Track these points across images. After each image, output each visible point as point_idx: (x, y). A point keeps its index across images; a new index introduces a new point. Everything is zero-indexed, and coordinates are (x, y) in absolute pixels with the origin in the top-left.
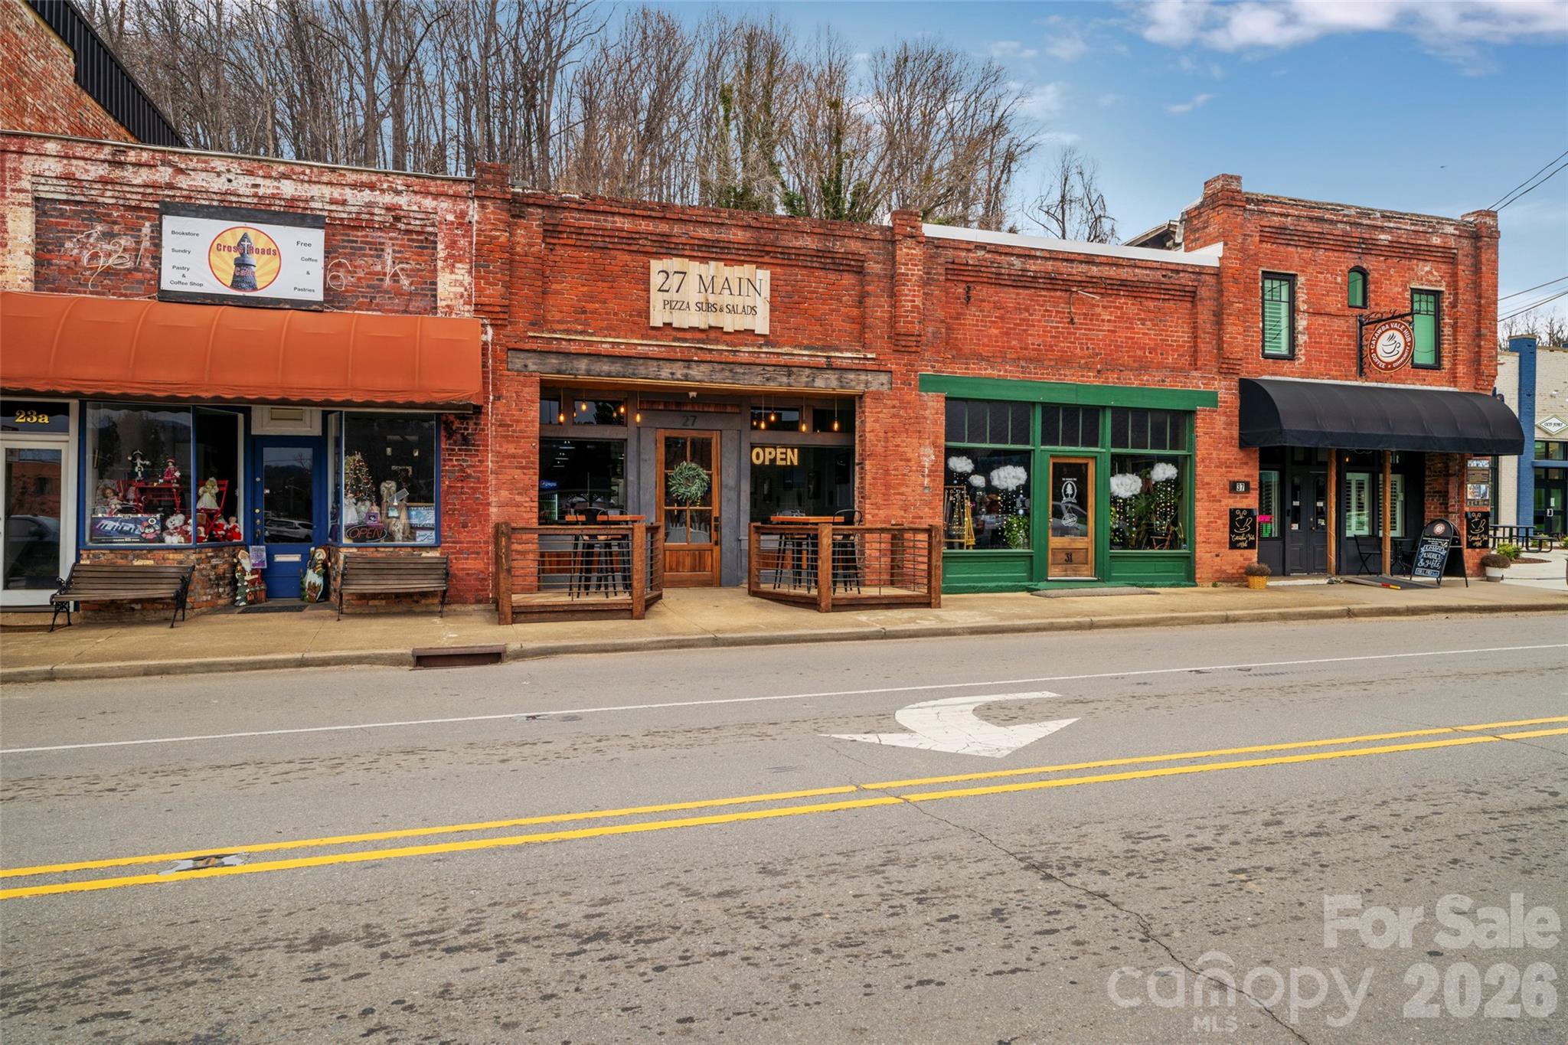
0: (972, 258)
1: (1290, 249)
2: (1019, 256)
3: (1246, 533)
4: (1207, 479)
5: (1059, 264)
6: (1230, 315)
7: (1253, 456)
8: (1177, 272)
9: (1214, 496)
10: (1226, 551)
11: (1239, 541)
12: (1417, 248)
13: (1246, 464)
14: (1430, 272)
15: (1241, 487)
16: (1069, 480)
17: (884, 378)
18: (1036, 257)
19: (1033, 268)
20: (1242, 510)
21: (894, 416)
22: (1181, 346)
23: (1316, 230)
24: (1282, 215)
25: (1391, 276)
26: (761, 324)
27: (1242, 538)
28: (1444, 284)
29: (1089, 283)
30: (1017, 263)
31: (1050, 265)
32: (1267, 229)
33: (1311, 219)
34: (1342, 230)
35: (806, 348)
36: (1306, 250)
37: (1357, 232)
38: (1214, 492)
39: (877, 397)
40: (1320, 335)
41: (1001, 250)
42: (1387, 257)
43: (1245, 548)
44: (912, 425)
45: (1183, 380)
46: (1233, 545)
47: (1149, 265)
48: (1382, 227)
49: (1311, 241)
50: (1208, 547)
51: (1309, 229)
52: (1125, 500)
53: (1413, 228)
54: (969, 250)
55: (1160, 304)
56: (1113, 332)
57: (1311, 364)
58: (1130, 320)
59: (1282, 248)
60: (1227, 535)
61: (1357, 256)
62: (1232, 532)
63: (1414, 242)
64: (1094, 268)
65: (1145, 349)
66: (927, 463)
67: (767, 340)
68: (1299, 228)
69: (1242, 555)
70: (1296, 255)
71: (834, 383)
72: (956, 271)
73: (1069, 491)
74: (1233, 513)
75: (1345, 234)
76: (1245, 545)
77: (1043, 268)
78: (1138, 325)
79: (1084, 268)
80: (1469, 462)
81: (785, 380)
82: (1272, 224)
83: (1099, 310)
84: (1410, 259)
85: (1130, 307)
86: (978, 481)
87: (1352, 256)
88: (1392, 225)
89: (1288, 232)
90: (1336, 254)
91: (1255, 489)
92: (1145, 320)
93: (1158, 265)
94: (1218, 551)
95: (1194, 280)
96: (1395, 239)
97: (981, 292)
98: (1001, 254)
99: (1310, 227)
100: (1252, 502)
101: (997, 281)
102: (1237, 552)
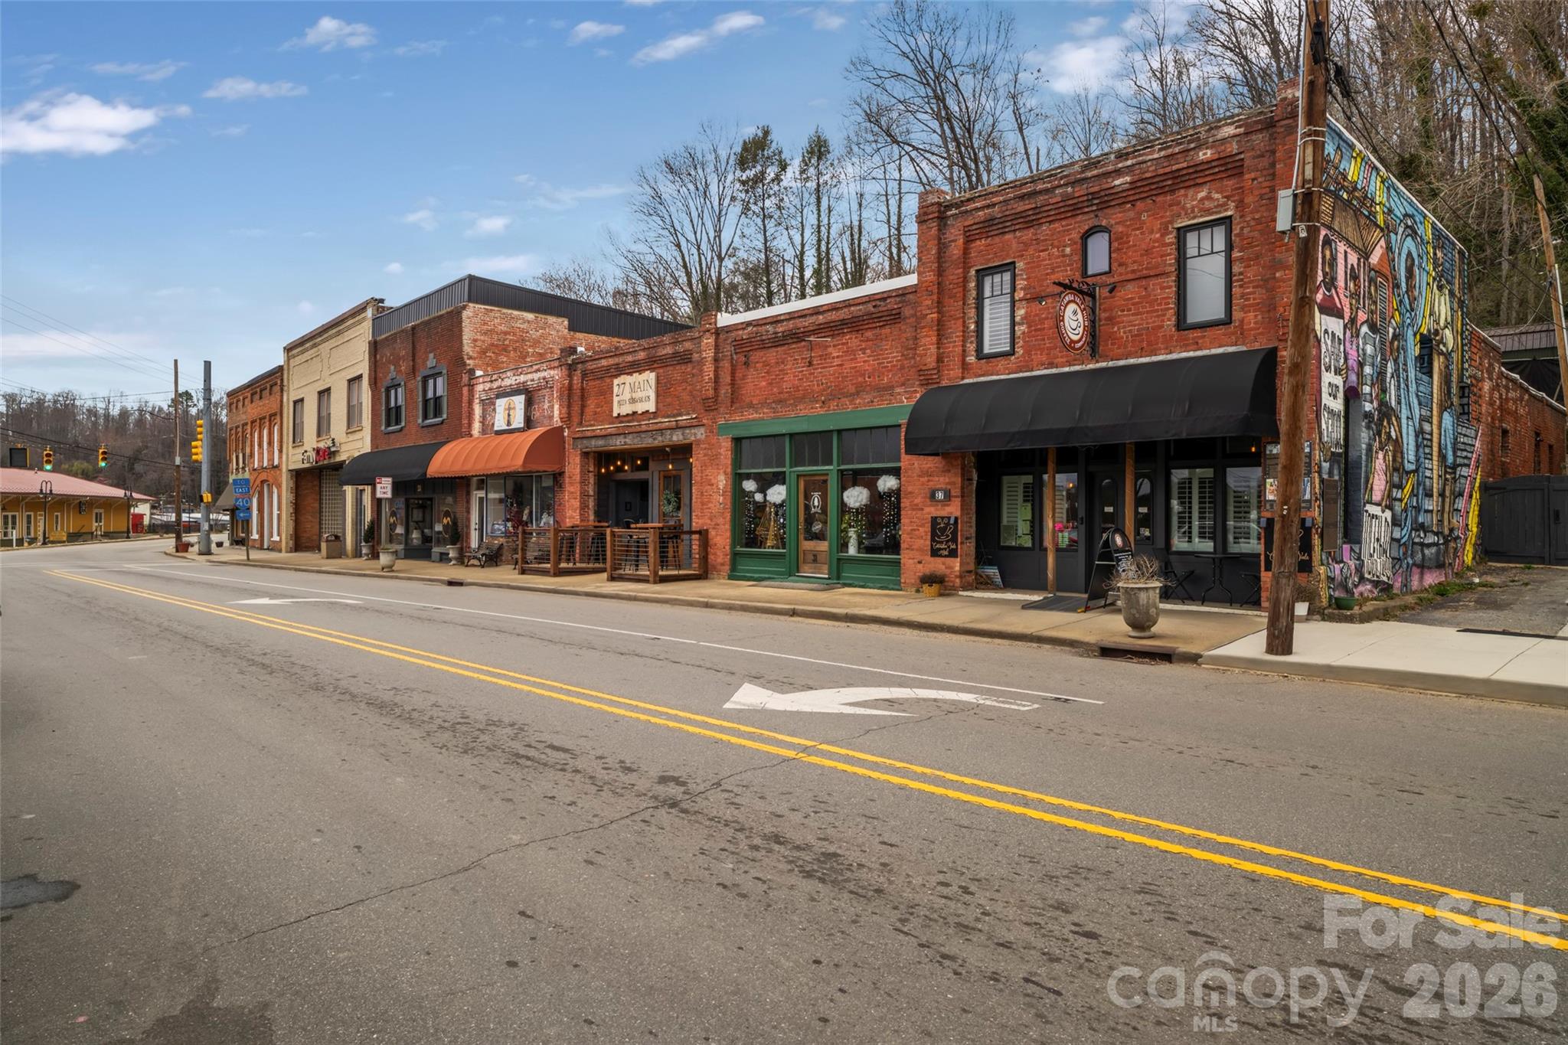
0: (744, 334)
1: (1007, 236)
2: (771, 323)
3: (947, 541)
4: (910, 489)
5: (797, 321)
6: (924, 327)
7: (955, 463)
8: (884, 299)
9: (917, 505)
10: (928, 558)
11: (940, 549)
12: (1175, 175)
13: (949, 471)
14: (1208, 198)
15: (940, 495)
16: (816, 494)
17: (702, 430)
18: (782, 321)
19: (781, 329)
20: (943, 518)
21: (705, 455)
22: (894, 366)
23: (1027, 207)
24: (988, 206)
25: (1144, 223)
26: (651, 406)
27: (943, 546)
28: (1232, 205)
29: (818, 330)
30: (769, 328)
31: (791, 324)
32: (974, 227)
33: (1022, 197)
34: (1061, 195)
35: (668, 417)
36: (1026, 232)
37: (1081, 190)
38: (917, 501)
39: (698, 442)
40: (1042, 321)
41: (761, 322)
42: (1133, 203)
43: (946, 556)
44: (714, 459)
45: (888, 397)
46: (935, 553)
47: (859, 301)
48: (1115, 171)
49: (1029, 220)
50: (911, 554)
51: (1020, 209)
52: (857, 509)
53: (1163, 153)
54: (744, 329)
55: (878, 331)
56: (841, 365)
57: (1030, 355)
58: (853, 352)
59: (997, 239)
60: (928, 543)
61: (1092, 215)
62: (933, 540)
63: (1168, 170)
64: (821, 317)
65: (864, 375)
66: (721, 486)
67: (655, 414)
68: (1007, 213)
69: (944, 564)
70: (1014, 242)
71: (681, 437)
72: (740, 345)
73: (816, 504)
74: (934, 520)
75: (1066, 198)
76: (946, 553)
77: (786, 328)
78: (860, 356)
79: (812, 319)
80: (1269, 448)
81: (660, 438)
82: (976, 221)
83: (830, 350)
84: (1172, 191)
85: (852, 340)
86: (758, 497)
87: (1086, 217)
88: (1129, 163)
89: (996, 222)
90: (1064, 223)
91: (956, 497)
92: (865, 349)
93: (867, 299)
94: (920, 558)
95: (900, 302)
96: (1136, 178)
97: (756, 356)
98: (761, 325)
99: (1021, 207)
100: (954, 510)
101: (764, 345)
102: (939, 560)
